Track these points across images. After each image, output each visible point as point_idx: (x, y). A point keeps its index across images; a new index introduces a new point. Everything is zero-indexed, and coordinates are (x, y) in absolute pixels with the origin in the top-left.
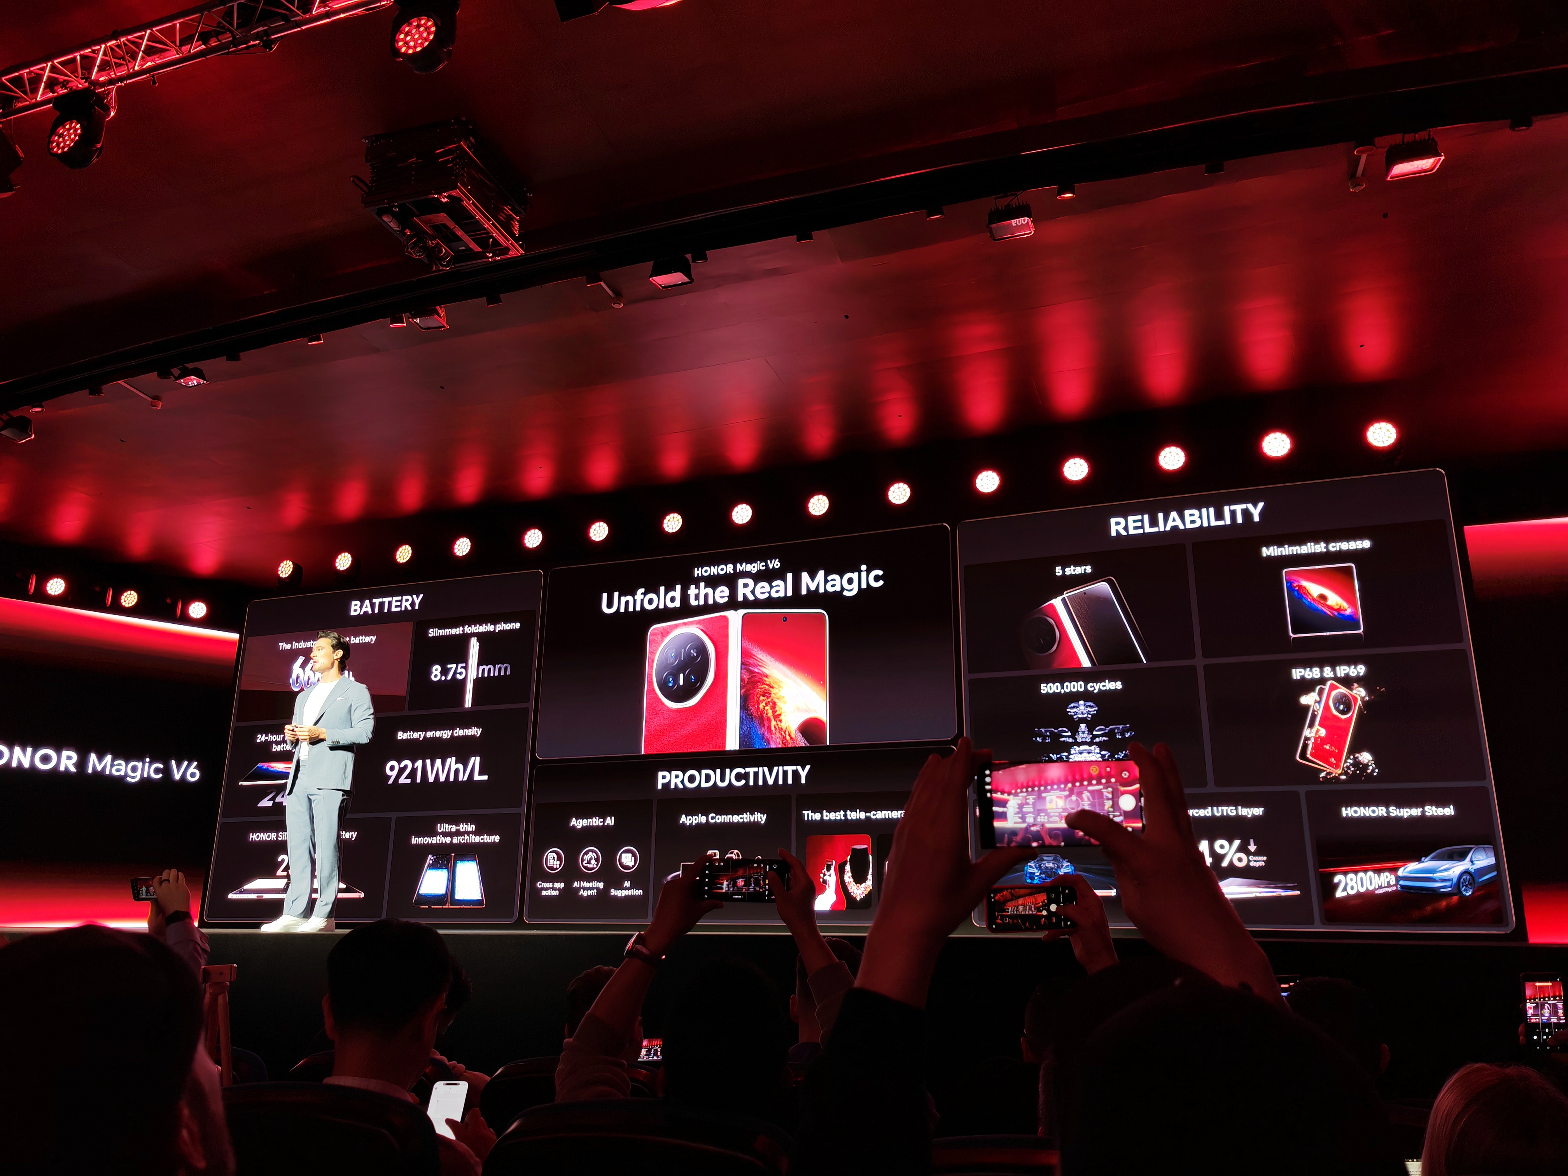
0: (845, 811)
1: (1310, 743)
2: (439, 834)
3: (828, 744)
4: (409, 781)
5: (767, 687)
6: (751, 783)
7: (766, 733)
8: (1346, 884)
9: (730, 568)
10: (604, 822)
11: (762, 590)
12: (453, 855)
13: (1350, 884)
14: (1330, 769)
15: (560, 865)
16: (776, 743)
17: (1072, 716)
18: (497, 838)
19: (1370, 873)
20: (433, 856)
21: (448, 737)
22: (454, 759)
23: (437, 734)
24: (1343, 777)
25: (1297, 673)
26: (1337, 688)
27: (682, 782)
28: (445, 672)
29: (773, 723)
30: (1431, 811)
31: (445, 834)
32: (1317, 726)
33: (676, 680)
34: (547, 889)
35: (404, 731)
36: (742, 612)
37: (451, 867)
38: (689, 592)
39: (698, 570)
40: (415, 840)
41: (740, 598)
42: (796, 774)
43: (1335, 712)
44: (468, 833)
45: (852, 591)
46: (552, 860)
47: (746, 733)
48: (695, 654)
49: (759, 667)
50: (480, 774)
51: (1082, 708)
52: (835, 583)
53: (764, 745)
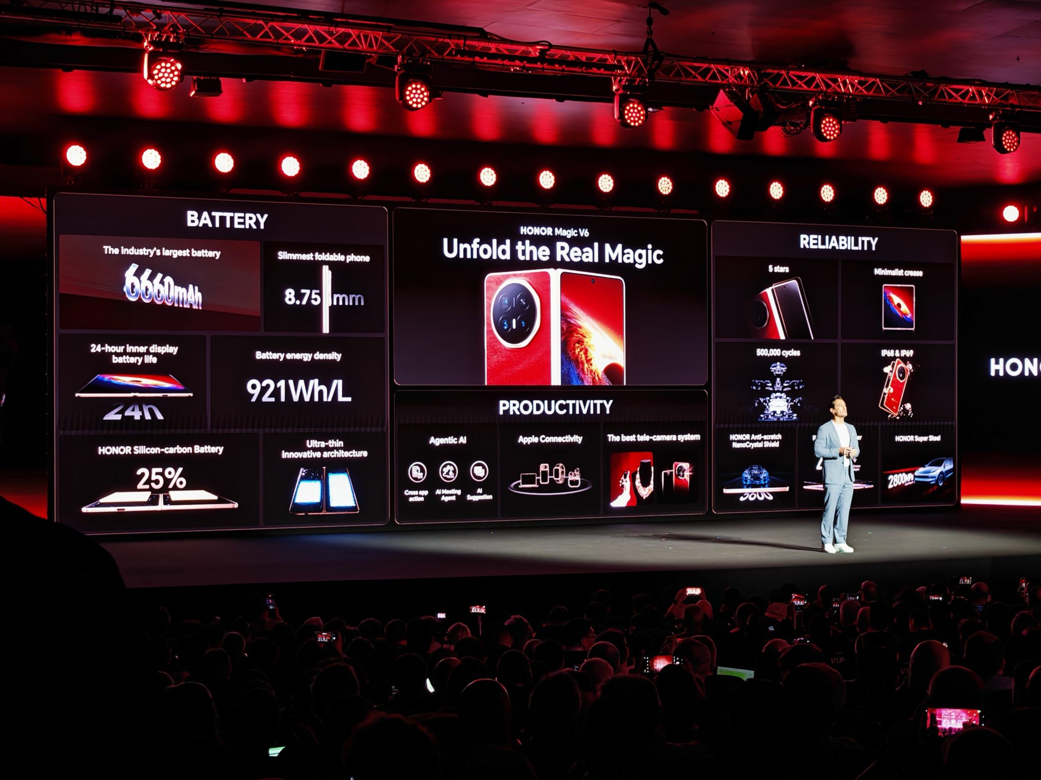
0: (636, 435)
1: (886, 396)
2: (310, 449)
3: (625, 384)
4: (273, 400)
5: (581, 337)
6: (571, 412)
7: (581, 373)
8: (893, 481)
9: (549, 231)
10: (458, 440)
11: (576, 254)
12: (324, 468)
13: (895, 480)
14: (893, 413)
15: (424, 476)
16: (588, 382)
17: (773, 372)
18: (365, 454)
19: (904, 474)
20: (305, 469)
21: (309, 360)
22: (316, 381)
23: (298, 356)
24: (898, 418)
25: (884, 353)
26: (900, 363)
27: (519, 409)
28: (299, 296)
29: (586, 366)
30: (933, 438)
31: (315, 450)
32: (889, 387)
33: (510, 324)
34: (413, 496)
35: (263, 351)
36: (560, 271)
37: (323, 478)
38: (517, 247)
39: (524, 228)
40: (285, 455)
41: (559, 259)
42: (603, 407)
43: (898, 378)
44: (338, 449)
45: (641, 265)
46: (416, 471)
47: (566, 373)
48: (524, 303)
49: (574, 319)
50: (344, 396)
51: (778, 367)
52: (630, 256)
53: (579, 383)
